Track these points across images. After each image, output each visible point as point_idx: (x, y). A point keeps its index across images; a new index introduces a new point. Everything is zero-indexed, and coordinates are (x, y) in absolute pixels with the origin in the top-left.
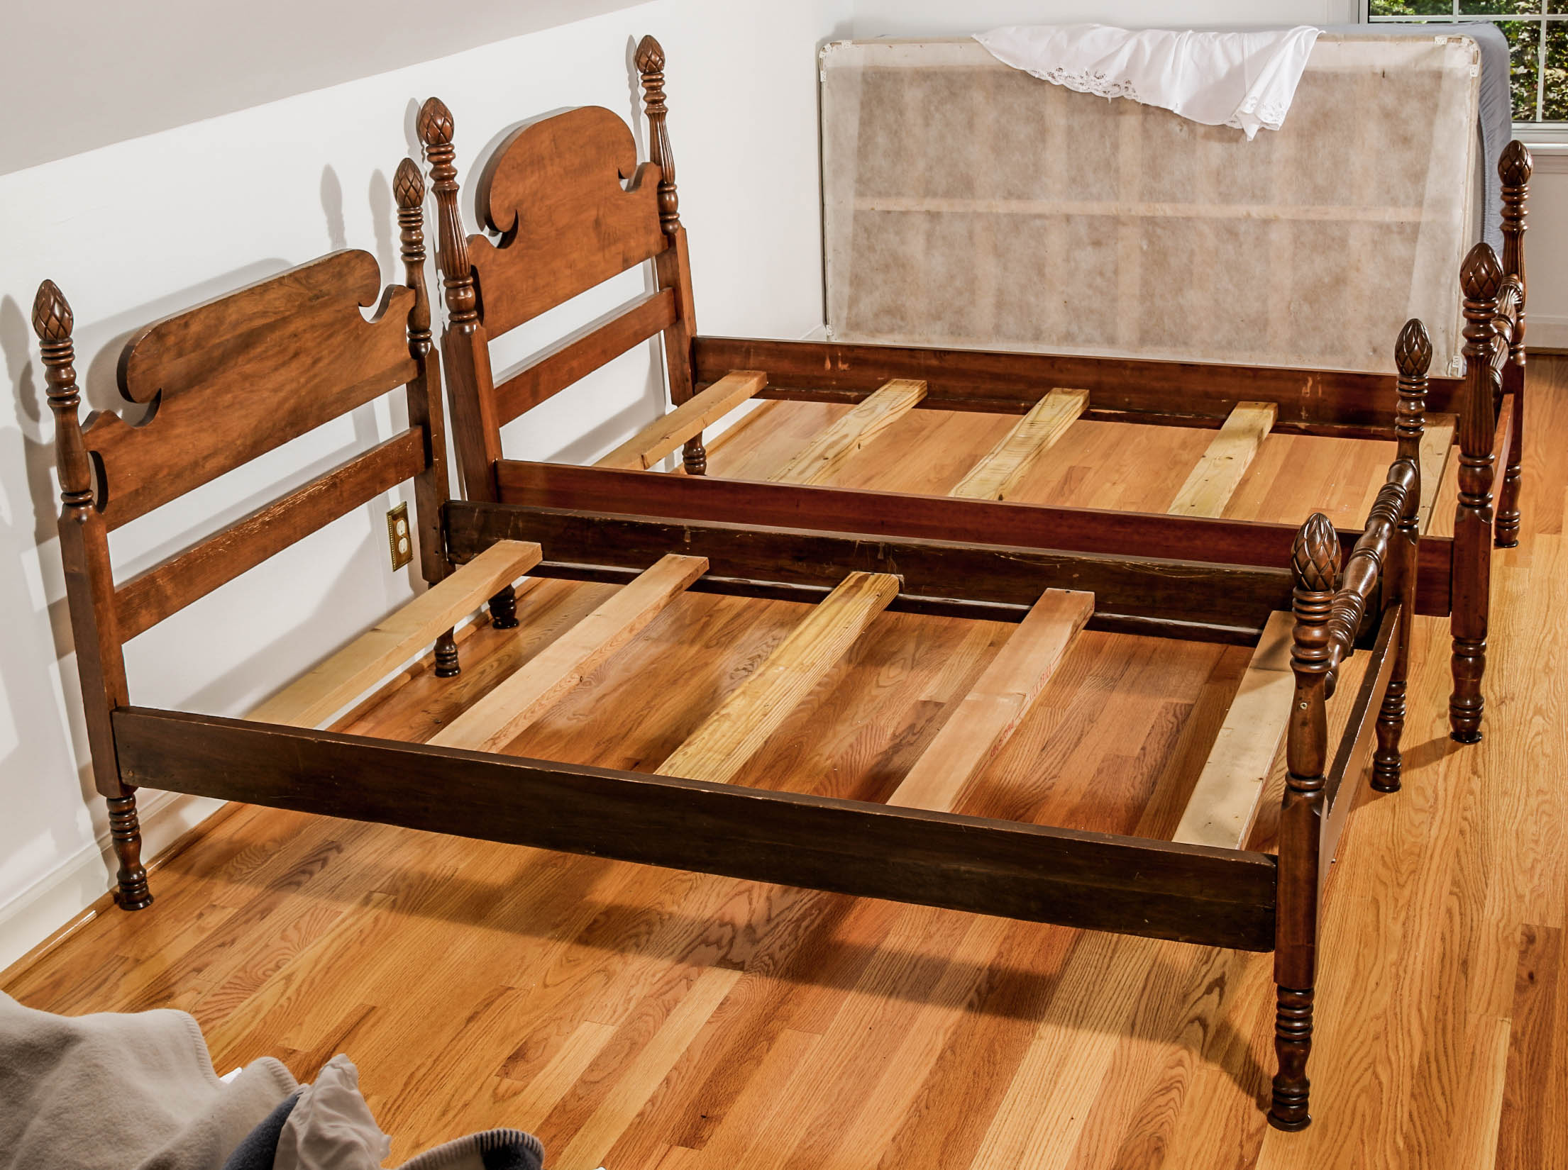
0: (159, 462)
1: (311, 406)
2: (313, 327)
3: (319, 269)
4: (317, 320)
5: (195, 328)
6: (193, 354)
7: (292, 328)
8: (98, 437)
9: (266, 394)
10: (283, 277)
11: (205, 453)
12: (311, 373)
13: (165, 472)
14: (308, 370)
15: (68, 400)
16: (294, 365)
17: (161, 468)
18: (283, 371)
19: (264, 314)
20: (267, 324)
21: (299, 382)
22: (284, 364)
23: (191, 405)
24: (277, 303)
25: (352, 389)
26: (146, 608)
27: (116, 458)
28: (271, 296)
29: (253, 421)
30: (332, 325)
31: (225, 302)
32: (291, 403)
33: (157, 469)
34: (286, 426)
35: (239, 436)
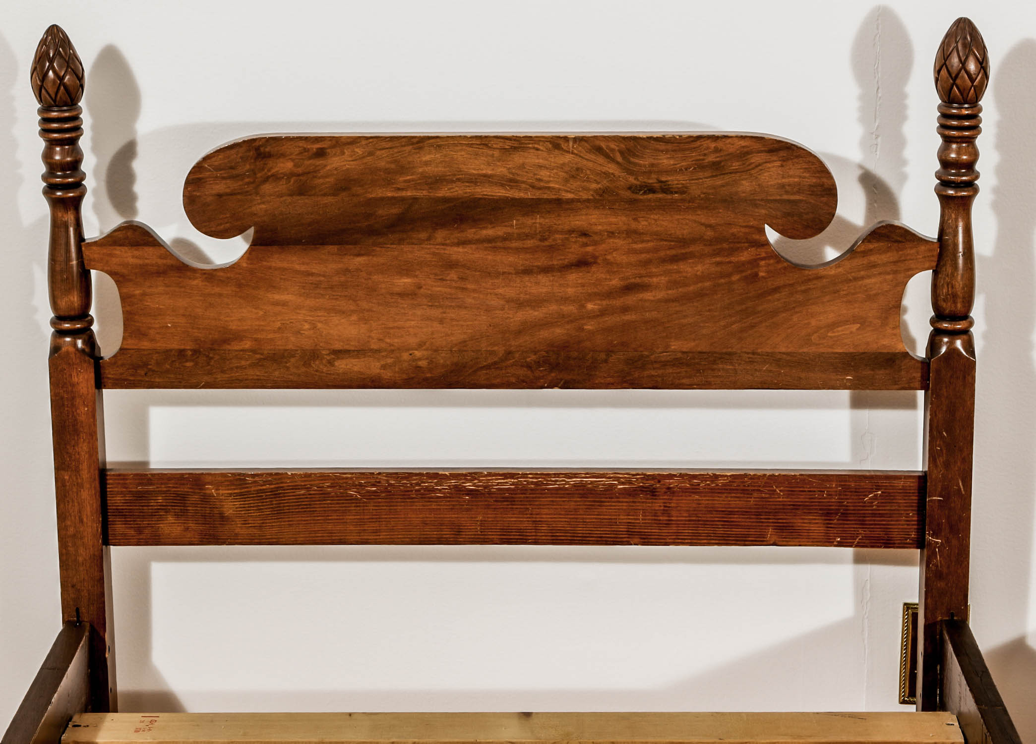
0: (233, 326)
1: (609, 352)
2: (630, 233)
3: (662, 146)
4: (642, 225)
5: (336, 162)
6: (330, 199)
7: (580, 221)
8: (111, 255)
9: (494, 302)
10: (566, 139)
11: (338, 346)
12: (618, 302)
13: (247, 344)
14: (610, 294)
15: (60, 190)
16: (573, 277)
17: (238, 336)
18: (543, 279)
19: (512, 182)
20: (513, 199)
21: (583, 306)
22: (546, 270)
23: (316, 268)
24: (544, 174)
25: (727, 357)
26: (177, 516)
27: (144, 294)
28: (531, 158)
29: (458, 335)
30: (683, 242)
31: (419, 142)
32: (558, 332)
33: (228, 337)
34: (538, 364)
35: (420, 346)
